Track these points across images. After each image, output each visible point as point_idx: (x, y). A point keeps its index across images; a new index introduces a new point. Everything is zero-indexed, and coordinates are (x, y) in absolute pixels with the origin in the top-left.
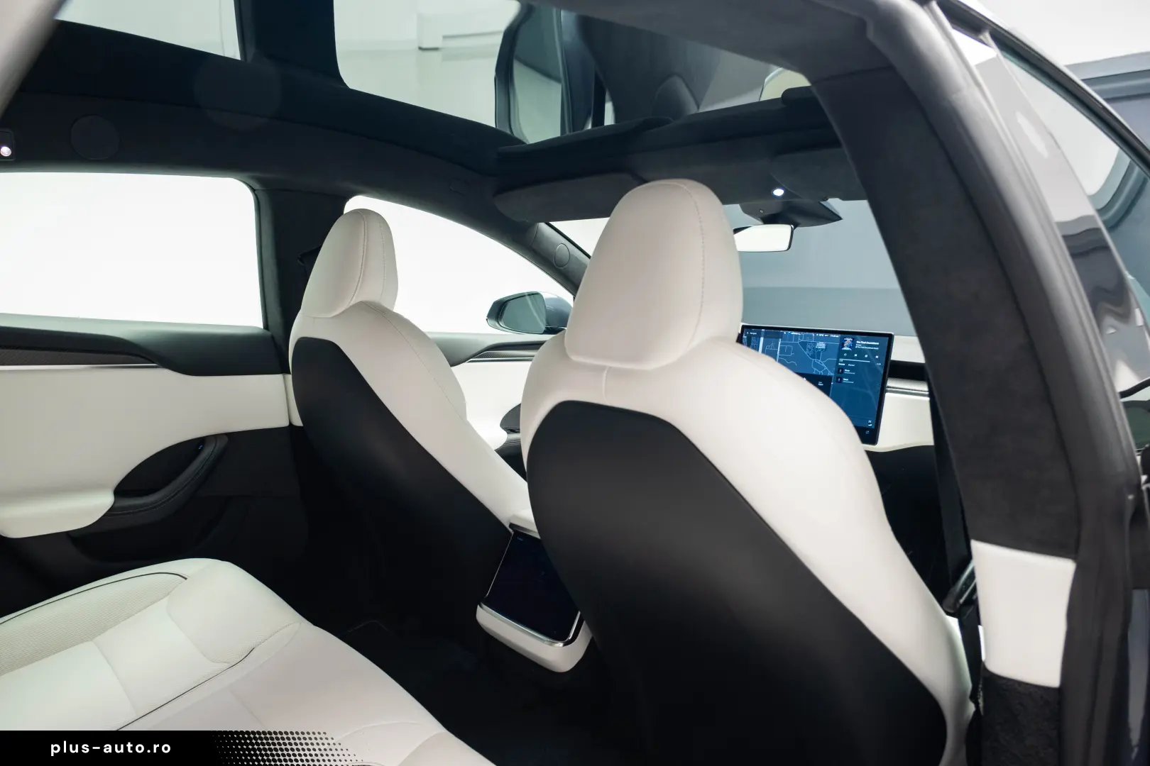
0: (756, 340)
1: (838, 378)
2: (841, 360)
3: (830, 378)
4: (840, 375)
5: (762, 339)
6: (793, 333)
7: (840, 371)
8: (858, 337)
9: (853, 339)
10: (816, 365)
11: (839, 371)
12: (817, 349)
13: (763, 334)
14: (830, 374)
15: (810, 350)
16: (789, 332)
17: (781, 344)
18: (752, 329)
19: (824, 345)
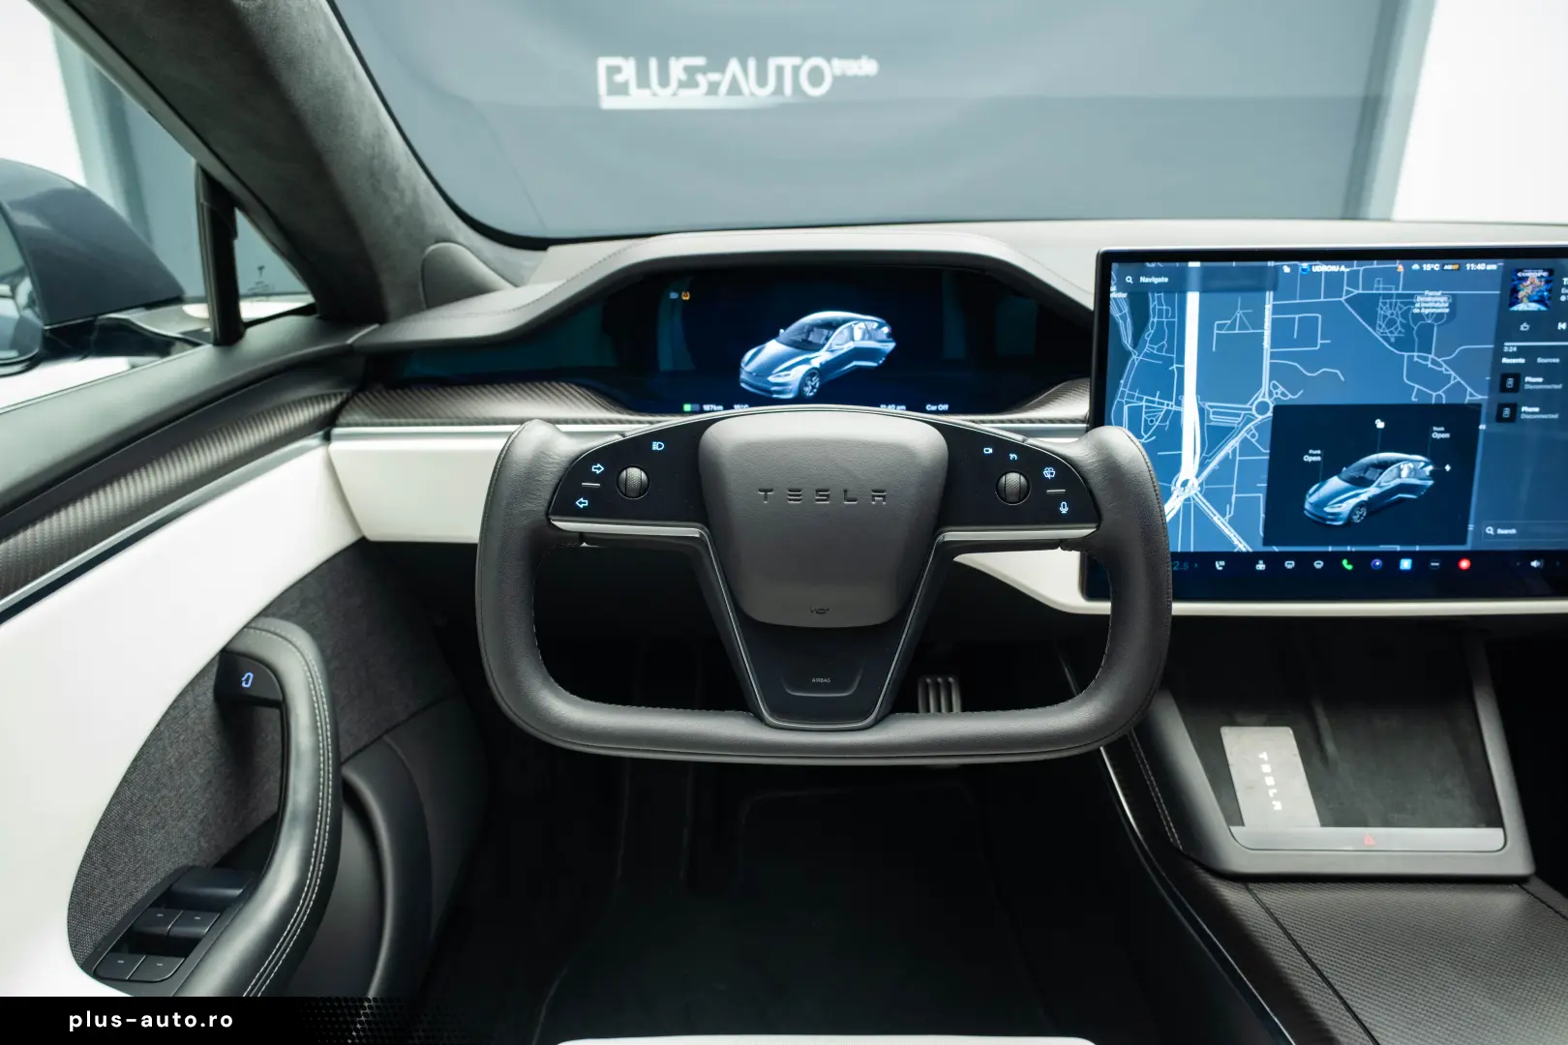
0: (1171, 303)
1: (1500, 407)
2: (1511, 346)
4: (1508, 398)
5: (1193, 299)
6: (1321, 268)
7: (1508, 381)
9: (1551, 272)
10: (1418, 372)
11: (1503, 383)
12: (1420, 316)
13: (1194, 279)
14: (1473, 396)
15: (1391, 323)
16: (1305, 265)
17: (1276, 309)
18: (1148, 264)
19: (1445, 299)
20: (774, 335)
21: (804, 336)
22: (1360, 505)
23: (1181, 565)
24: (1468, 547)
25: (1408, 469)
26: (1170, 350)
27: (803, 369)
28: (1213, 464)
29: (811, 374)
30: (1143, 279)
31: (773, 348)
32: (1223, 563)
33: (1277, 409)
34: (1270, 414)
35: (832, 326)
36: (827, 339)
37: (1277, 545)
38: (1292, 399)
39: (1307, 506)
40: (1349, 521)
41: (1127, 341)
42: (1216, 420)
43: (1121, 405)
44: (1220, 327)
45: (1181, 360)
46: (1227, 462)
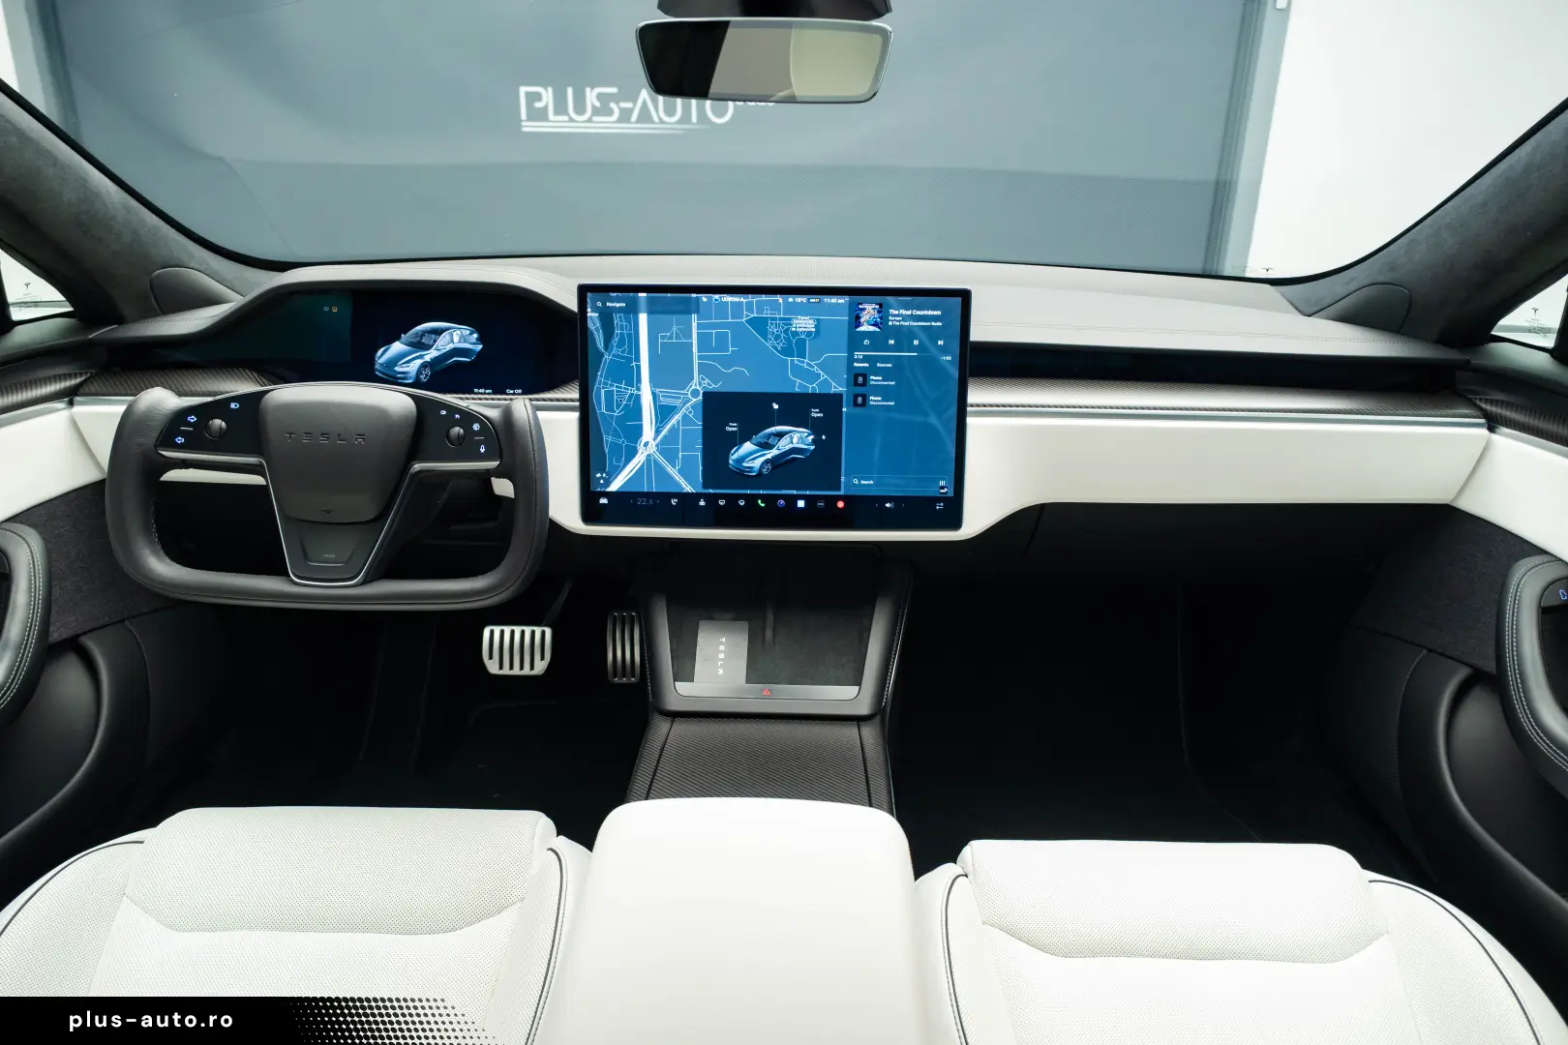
0: (628, 321)
1: (856, 397)
2: (858, 355)
3: (839, 396)
4: (860, 390)
5: (643, 318)
6: (728, 298)
7: (859, 379)
8: (891, 299)
9: (881, 305)
10: (798, 371)
11: (856, 380)
12: (795, 334)
13: (643, 304)
14: (837, 388)
15: (777, 338)
16: (717, 296)
17: (699, 326)
18: (611, 294)
19: (812, 321)
20: (398, 338)
21: (418, 339)
22: (767, 462)
23: (648, 501)
24: (842, 493)
25: (798, 438)
26: (630, 352)
27: (419, 362)
28: (665, 432)
29: (424, 366)
30: (608, 304)
31: (397, 347)
32: (675, 500)
33: (704, 393)
34: (700, 397)
35: (438, 332)
36: (435, 341)
37: (712, 488)
38: (714, 387)
39: (731, 462)
40: (760, 473)
41: (600, 345)
42: (664, 401)
43: (599, 389)
44: (663, 337)
45: (638, 359)
46: (673, 429)
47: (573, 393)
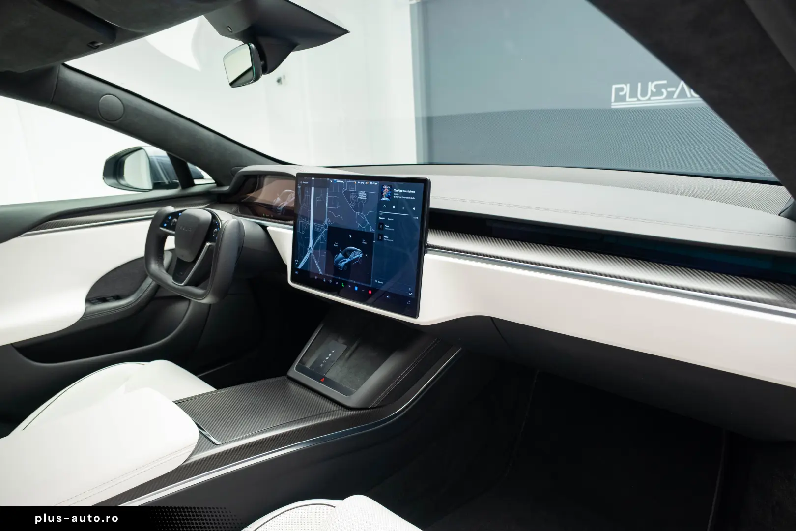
0: (308, 190)
1: (379, 235)
2: (381, 213)
3: (372, 234)
4: (381, 232)
5: (313, 189)
6: (339, 181)
7: (381, 224)
8: (395, 183)
9: (391, 186)
10: (359, 219)
11: (379, 226)
12: (359, 200)
13: (313, 182)
14: (372, 230)
15: (353, 201)
16: (335, 180)
17: (329, 194)
18: (305, 178)
19: (365, 194)
22: (346, 264)
23: (309, 275)
24: (371, 286)
25: (357, 254)
26: (308, 205)
28: (315, 243)
30: (304, 182)
32: (317, 277)
33: (328, 226)
34: (327, 229)
37: (328, 274)
38: (331, 224)
39: (334, 262)
40: (344, 270)
41: (300, 201)
42: (318, 229)
43: (299, 221)
44: (318, 199)
45: (310, 209)
46: (318, 243)
47: (292, 222)
